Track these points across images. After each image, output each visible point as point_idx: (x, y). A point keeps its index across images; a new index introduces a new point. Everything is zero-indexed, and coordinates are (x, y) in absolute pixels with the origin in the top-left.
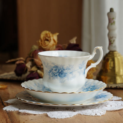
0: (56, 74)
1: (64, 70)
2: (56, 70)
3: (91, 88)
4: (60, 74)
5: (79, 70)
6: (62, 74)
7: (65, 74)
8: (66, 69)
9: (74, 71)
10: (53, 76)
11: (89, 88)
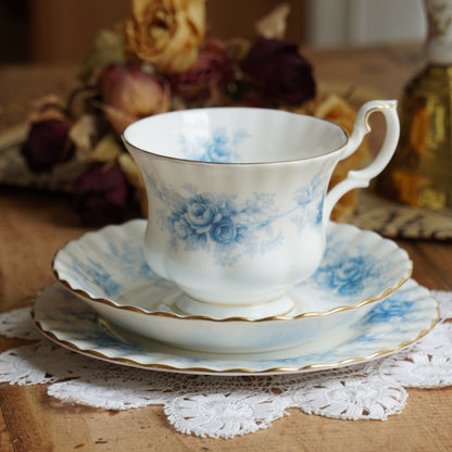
0: (200, 231)
1: (234, 213)
2: (200, 214)
3: (348, 266)
4: (219, 231)
5: (299, 211)
6: (225, 229)
7: (238, 230)
8: (243, 211)
9: (277, 217)
10: (189, 237)
11: (340, 266)
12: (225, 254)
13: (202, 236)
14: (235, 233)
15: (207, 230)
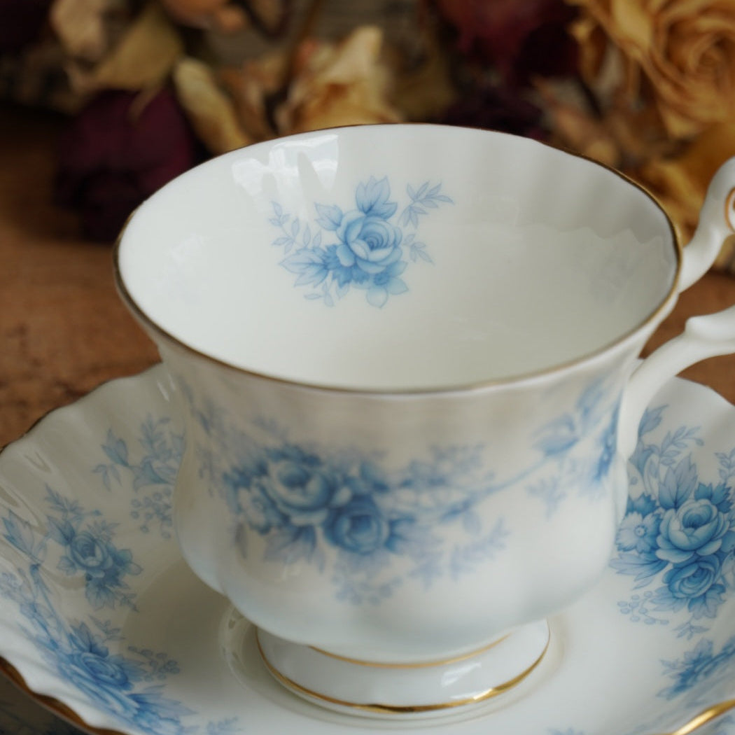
0: (298, 520)
1: (382, 488)
2: (298, 482)
3: (694, 507)
4: (345, 525)
5: (550, 469)
6: (360, 521)
7: (392, 524)
8: (406, 484)
9: (490, 491)
10: (274, 531)
11: (676, 505)
12: (360, 577)
13: (304, 533)
14: (385, 531)
15: (317, 519)
